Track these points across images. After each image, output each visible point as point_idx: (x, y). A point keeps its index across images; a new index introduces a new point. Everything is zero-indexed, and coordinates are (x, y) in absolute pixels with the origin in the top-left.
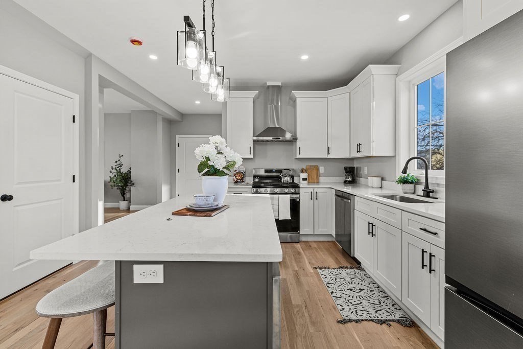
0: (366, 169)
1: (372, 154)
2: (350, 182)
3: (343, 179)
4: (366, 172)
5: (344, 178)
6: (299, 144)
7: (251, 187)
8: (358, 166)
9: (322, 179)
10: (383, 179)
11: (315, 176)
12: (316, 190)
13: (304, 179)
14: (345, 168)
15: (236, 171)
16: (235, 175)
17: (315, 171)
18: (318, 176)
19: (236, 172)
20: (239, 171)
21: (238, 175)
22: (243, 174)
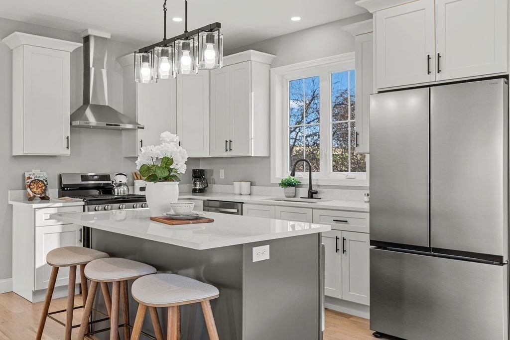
0: (222, 172)
1: (250, 154)
4: (222, 176)
10: (252, 184)
14: (194, 172)
15: (29, 178)
16: (28, 186)
19: (30, 181)
20: (36, 178)
21: (35, 185)
22: (44, 183)
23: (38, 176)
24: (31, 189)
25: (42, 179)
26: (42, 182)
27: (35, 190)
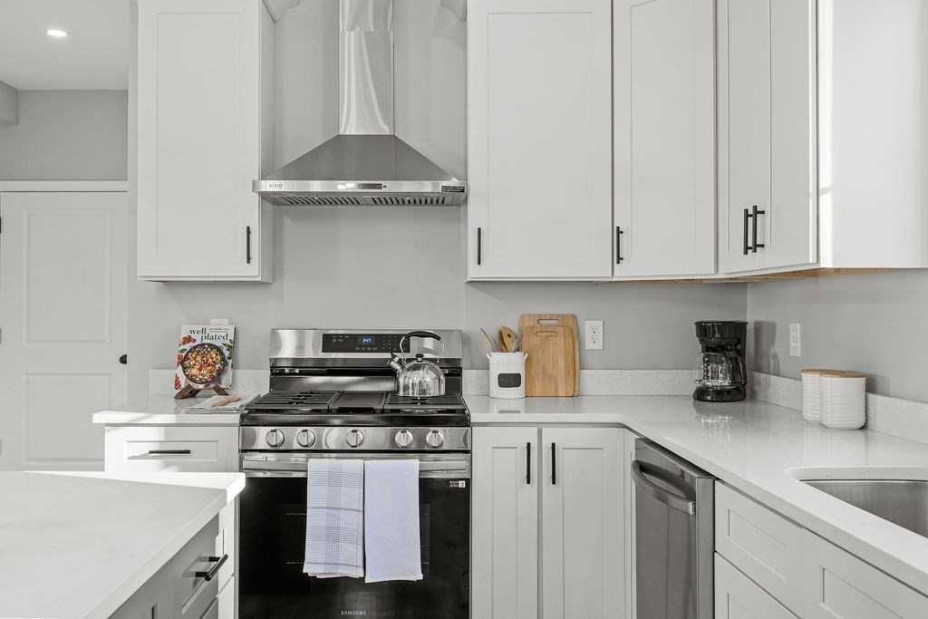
0: (796, 331)
1: (812, 259)
2: (721, 396)
3: (690, 379)
4: (796, 347)
5: (697, 374)
6: (476, 213)
7: (236, 418)
8: (761, 318)
9: (592, 380)
10: (871, 387)
11: (561, 364)
12: (550, 436)
13: (509, 380)
14: (703, 330)
15: (188, 340)
16: (182, 362)
17: (560, 341)
18: (576, 364)
19: (188, 346)
20: (205, 341)
21: (198, 358)
22: (222, 354)
23: (213, 334)
24: (184, 369)
25: (218, 344)
26: (219, 350)
27: (194, 371)
